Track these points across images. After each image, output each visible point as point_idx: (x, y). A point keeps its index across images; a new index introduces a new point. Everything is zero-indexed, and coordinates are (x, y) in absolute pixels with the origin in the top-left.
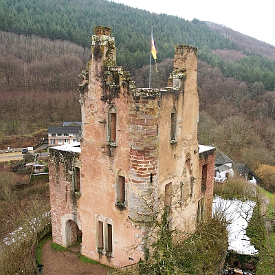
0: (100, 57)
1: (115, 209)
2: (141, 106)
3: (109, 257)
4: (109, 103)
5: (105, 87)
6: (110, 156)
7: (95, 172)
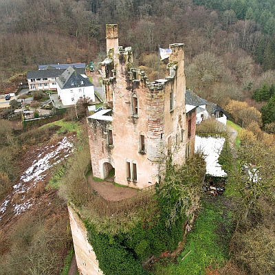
0: (124, 62)
1: (138, 154)
2: (154, 95)
3: (135, 183)
4: (132, 91)
5: (129, 81)
6: (134, 123)
7: (124, 133)
